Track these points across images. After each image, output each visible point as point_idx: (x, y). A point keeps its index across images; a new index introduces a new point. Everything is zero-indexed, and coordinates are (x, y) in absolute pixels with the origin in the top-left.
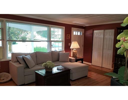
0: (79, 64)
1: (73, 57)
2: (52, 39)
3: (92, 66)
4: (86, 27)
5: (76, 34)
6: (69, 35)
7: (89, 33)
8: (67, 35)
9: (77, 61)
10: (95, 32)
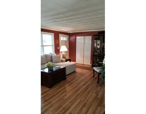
0: (68, 63)
1: (63, 58)
2: (44, 45)
3: (77, 64)
4: (70, 33)
5: (63, 40)
6: (58, 40)
7: (72, 38)
8: (56, 40)
9: (66, 61)
10: (77, 37)
